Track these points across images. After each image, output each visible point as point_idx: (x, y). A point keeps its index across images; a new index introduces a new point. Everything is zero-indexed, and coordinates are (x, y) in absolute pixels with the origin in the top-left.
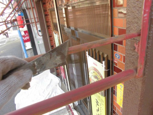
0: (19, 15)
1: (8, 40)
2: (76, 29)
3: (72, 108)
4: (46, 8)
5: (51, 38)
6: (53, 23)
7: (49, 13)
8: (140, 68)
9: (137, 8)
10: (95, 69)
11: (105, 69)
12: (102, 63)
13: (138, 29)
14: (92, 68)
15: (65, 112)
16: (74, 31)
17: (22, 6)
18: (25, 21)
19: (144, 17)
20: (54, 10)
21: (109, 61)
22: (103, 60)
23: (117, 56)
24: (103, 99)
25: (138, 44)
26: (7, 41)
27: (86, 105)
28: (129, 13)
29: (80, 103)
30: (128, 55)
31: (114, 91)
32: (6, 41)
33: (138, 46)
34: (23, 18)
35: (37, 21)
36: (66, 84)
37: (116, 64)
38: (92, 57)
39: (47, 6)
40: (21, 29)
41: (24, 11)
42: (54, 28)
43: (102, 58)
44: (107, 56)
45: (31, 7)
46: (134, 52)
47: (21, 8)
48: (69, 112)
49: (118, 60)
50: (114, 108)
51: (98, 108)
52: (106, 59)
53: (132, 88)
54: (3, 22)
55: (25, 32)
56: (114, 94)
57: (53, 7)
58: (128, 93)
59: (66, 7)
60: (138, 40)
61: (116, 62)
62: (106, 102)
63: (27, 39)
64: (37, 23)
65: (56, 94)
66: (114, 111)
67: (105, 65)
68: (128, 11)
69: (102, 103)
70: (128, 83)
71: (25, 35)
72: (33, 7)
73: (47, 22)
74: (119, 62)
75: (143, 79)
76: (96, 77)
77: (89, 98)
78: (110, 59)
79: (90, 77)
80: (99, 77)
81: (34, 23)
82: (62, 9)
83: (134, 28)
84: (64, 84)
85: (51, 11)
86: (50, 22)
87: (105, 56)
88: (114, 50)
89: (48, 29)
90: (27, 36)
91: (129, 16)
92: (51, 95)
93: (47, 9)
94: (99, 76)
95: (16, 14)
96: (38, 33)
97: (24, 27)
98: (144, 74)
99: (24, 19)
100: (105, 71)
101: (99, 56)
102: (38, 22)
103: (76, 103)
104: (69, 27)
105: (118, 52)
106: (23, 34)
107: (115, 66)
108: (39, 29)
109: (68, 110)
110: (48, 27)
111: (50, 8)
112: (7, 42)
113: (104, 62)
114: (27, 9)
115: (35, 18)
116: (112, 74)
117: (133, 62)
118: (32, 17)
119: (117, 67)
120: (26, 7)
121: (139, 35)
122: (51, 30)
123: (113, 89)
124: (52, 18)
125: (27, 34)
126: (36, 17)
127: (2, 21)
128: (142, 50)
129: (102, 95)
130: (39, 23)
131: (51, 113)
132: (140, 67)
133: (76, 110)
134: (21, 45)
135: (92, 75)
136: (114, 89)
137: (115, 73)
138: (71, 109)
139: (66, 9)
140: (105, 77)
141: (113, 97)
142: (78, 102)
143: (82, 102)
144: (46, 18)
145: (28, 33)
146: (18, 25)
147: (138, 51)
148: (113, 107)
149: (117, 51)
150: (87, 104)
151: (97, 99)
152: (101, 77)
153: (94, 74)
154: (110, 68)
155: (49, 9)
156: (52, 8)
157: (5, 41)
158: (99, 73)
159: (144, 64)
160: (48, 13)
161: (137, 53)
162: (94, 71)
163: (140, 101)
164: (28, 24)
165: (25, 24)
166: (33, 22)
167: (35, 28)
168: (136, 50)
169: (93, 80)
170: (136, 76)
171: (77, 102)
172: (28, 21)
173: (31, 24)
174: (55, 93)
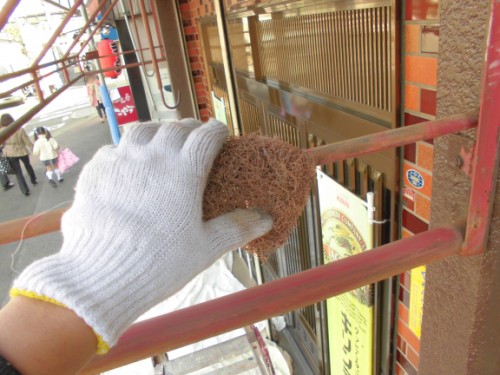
0: (105, 38)
1: (69, 115)
2: (285, 87)
3: (264, 336)
4: (189, 15)
5: (203, 110)
6: (211, 63)
7: (199, 32)
8: (476, 226)
9: (473, 39)
10: (343, 218)
11: (374, 218)
12: (365, 199)
13: (472, 105)
14: (333, 213)
15: (244, 347)
16: (277, 91)
17: (115, 8)
18: (122, 57)
19: (489, 72)
20: (215, 24)
21: (388, 192)
22: (369, 190)
23: (412, 177)
24: (366, 313)
25: (472, 149)
26: (67, 118)
27: (309, 330)
28: (447, 53)
29: (291, 324)
30: (440, 182)
31: (402, 290)
32: (64, 119)
33: (472, 158)
34: (115, 46)
35: (159, 56)
36: (249, 260)
37: (411, 205)
38: (334, 177)
39: (194, 10)
40: (109, 81)
41: (120, 25)
42: (215, 81)
43: (364, 184)
44: (383, 176)
45: (142, 13)
46: (460, 174)
47: (111, 17)
48: (255, 348)
49: (416, 192)
50: (399, 345)
51: (350, 342)
52: (378, 186)
53: (449, 287)
54: (56, 62)
55: (122, 91)
56: (401, 298)
57: (212, 14)
58: (438, 299)
59: (252, 13)
60: (472, 139)
61: (411, 198)
62: (373, 325)
63: (128, 113)
64: (159, 64)
65: (216, 289)
66: (398, 353)
67: (374, 205)
68: (445, 46)
69: (362, 325)
70: (438, 270)
71: (123, 102)
72: (148, 11)
73: (192, 60)
74: (418, 198)
75: (484, 261)
76: (345, 243)
77: (319, 309)
78: (391, 185)
79: (324, 240)
80: (354, 242)
81: (150, 62)
82: (240, 21)
83: (462, 100)
84: (242, 260)
85: (204, 27)
86: (202, 59)
87: (377, 175)
88: (406, 158)
89: (195, 82)
90: (128, 103)
91: (445, 63)
92: (199, 294)
93: (193, 19)
94: (356, 241)
95: (95, 37)
96: (162, 93)
97: (119, 77)
98: (489, 244)
99: (120, 50)
100: (374, 225)
101: (357, 174)
102: (163, 59)
103: (280, 322)
104: (260, 77)
105: (415, 166)
106: (115, 96)
107: (405, 212)
108: (167, 82)
109: (251, 341)
110: (195, 74)
111: (203, 14)
112: (66, 121)
113: (370, 196)
114: (129, 17)
115: (153, 48)
116: (397, 236)
117: (456, 205)
118: (145, 43)
119: (414, 213)
120: (127, 12)
121: (474, 124)
122: (203, 86)
123: (399, 283)
124: (208, 47)
125: (128, 97)
126: (156, 43)
127: (53, 60)
128: (483, 170)
129: (362, 299)
130: (166, 63)
131: (198, 349)
132: (476, 222)
133: (277, 343)
134: (109, 131)
135: (332, 234)
136: (402, 282)
137: (407, 233)
138: (262, 339)
139: (253, 21)
140: (374, 246)
141: (398, 308)
142: (285, 320)
143: (297, 317)
144: (188, 48)
145: (130, 94)
146: (101, 71)
147: (470, 172)
148: (396, 340)
149: (413, 161)
150: (313, 325)
151: (345, 312)
152: (362, 243)
153: (339, 233)
154: (392, 218)
155: (198, 17)
156: (209, 14)
157: (61, 118)
158: (353, 229)
159: (487, 215)
160: (194, 29)
161: (469, 179)
162: (338, 223)
163: (475, 326)
164: (131, 65)
165: (123, 67)
166: (146, 59)
167: (154, 81)
168: (466, 169)
169: (335, 252)
170: (460, 250)
171: (281, 318)
172: (130, 57)
173: (141, 67)
174: (214, 286)
